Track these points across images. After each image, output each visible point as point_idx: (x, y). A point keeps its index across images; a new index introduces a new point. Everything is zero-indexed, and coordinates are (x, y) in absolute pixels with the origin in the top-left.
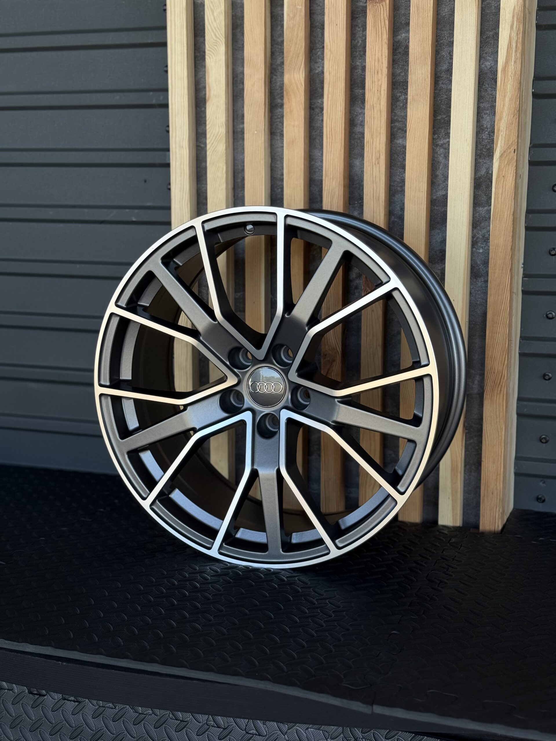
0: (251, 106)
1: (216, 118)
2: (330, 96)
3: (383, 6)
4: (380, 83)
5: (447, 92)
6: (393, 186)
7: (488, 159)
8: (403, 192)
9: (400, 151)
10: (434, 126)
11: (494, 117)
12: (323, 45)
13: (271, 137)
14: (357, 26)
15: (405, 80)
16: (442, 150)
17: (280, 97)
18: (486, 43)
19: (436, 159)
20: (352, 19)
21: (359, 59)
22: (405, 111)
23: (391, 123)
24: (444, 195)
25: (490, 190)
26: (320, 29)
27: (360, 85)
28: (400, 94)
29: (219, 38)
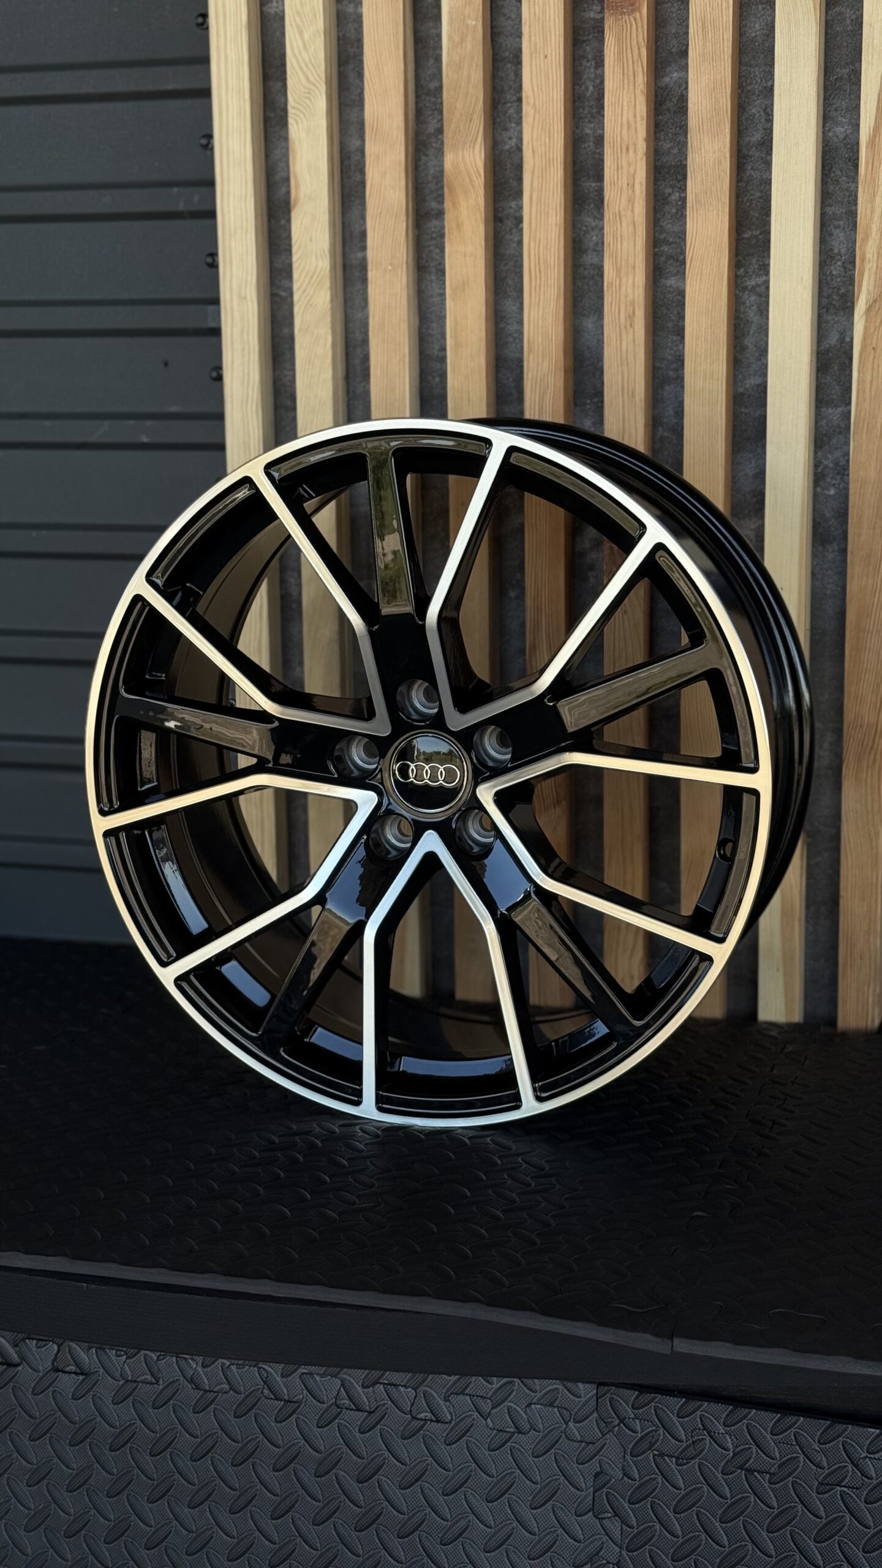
0: (380, 217)
1: (311, 240)
2: (535, 195)
3: (635, 20)
4: (632, 172)
5: (761, 184)
6: (660, 368)
7: (842, 314)
8: (679, 380)
9: (673, 301)
10: (736, 252)
11: (852, 233)
12: (518, 95)
13: (419, 276)
14: (584, 57)
15: (679, 163)
16: (753, 298)
17: (435, 198)
18: (836, 89)
19: (742, 316)
20: (574, 45)
21: (590, 122)
22: (680, 223)
23: (655, 247)
24: (759, 385)
25: (847, 373)
26: (511, 63)
27: (591, 172)
28: (670, 191)
29: (314, 85)
